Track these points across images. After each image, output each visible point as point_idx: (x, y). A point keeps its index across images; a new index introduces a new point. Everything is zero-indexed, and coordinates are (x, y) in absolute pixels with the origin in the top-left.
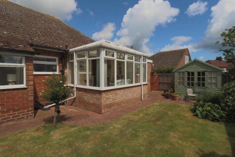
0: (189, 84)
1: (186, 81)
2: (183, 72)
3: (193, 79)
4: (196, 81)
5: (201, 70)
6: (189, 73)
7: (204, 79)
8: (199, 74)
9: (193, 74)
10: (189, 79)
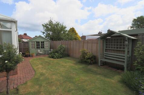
0: (37, 48)
1: (36, 46)
2: (34, 42)
3: (39, 45)
4: (40, 46)
5: (43, 40)
6: (37, 42)
7: (44, 45)
8: (42, 42)
9: (39, 42)
10: (37, 45)
